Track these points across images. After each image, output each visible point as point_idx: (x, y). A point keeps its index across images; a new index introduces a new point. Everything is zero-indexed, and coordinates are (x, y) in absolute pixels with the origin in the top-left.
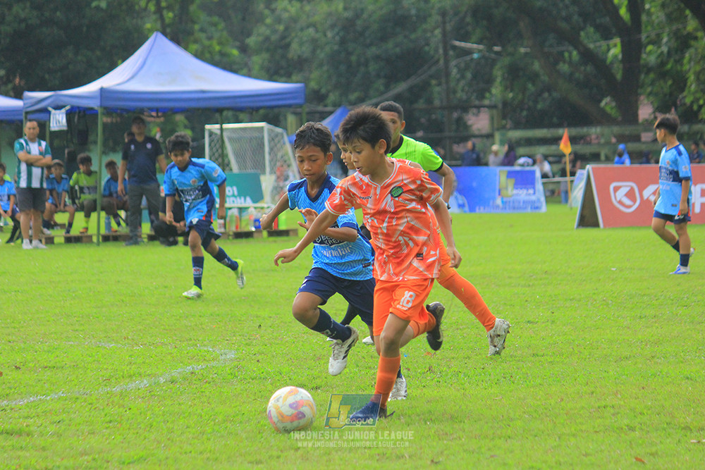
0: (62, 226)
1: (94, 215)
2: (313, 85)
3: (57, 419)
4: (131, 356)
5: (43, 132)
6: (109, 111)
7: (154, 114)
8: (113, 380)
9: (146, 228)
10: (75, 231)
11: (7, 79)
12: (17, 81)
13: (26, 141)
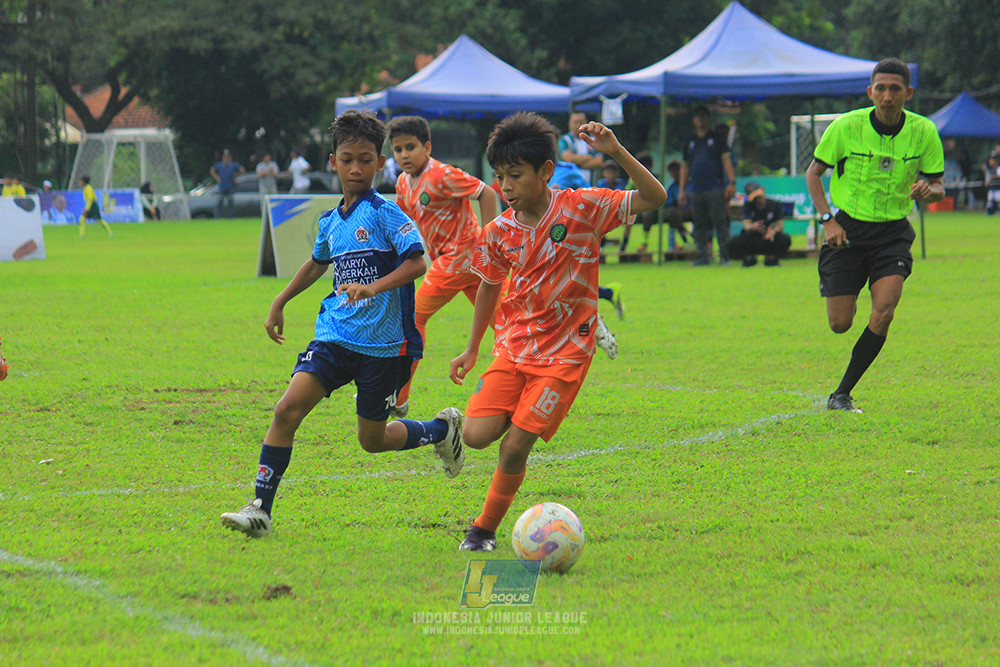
0: (615, 242)
1: (655, 229)
2: (926, 65)
3: (614, 477)
4: (702, 402)
6: (673, 100)
7: (729, 103)
8: (681, 431)
10: (632, 248)
11: (550, 62)
12: (562, 64)
13: (572, 139)
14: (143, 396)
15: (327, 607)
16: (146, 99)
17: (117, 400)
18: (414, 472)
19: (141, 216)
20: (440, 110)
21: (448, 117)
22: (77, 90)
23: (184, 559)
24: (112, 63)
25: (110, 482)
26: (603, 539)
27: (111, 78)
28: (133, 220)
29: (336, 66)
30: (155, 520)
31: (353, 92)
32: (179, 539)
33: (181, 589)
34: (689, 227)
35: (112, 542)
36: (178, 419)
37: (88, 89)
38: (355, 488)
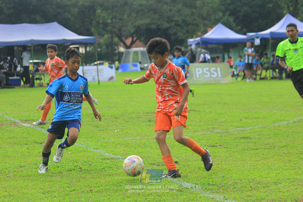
1: (268, 71)
3: (259, 134)
4: (281, 114)
5: (252, 45)
6: (273, 39)
8: (276, 122)
9: (284, 75)
10: (263, 76)
11: (241, 29)
12: (244, 30)
13: (248, 49)
14: (140, 114)
15: (187, 166)
16: (140, 41)
17: (134, 116)
18: (208, 133)
19: (139, 70)
20: (214, 42)
21: (216, 44)
22: (123, 39)
23: (151, 155)
24: (132, 31)
25: (133, 136)
26: (256, 149)
27: (132, 35)
28: (137, 71)
29: (188, 31)
30: (144, 145)
31: (192, 38)
32: (150, 150)
33: (151, 162)
34: (277, 70)
35: (134, 151)
36: (149, 120)
37: (126, 38)
38: (194, 137)
